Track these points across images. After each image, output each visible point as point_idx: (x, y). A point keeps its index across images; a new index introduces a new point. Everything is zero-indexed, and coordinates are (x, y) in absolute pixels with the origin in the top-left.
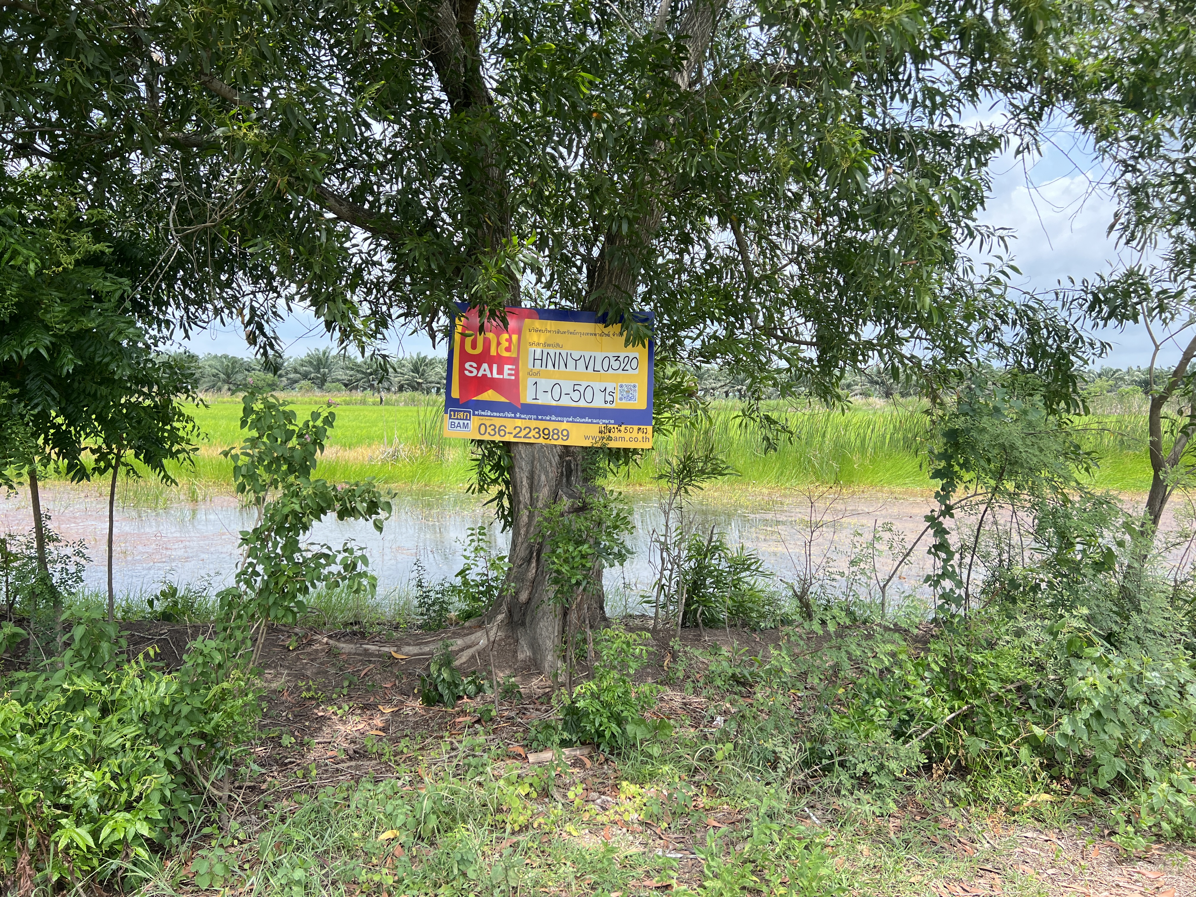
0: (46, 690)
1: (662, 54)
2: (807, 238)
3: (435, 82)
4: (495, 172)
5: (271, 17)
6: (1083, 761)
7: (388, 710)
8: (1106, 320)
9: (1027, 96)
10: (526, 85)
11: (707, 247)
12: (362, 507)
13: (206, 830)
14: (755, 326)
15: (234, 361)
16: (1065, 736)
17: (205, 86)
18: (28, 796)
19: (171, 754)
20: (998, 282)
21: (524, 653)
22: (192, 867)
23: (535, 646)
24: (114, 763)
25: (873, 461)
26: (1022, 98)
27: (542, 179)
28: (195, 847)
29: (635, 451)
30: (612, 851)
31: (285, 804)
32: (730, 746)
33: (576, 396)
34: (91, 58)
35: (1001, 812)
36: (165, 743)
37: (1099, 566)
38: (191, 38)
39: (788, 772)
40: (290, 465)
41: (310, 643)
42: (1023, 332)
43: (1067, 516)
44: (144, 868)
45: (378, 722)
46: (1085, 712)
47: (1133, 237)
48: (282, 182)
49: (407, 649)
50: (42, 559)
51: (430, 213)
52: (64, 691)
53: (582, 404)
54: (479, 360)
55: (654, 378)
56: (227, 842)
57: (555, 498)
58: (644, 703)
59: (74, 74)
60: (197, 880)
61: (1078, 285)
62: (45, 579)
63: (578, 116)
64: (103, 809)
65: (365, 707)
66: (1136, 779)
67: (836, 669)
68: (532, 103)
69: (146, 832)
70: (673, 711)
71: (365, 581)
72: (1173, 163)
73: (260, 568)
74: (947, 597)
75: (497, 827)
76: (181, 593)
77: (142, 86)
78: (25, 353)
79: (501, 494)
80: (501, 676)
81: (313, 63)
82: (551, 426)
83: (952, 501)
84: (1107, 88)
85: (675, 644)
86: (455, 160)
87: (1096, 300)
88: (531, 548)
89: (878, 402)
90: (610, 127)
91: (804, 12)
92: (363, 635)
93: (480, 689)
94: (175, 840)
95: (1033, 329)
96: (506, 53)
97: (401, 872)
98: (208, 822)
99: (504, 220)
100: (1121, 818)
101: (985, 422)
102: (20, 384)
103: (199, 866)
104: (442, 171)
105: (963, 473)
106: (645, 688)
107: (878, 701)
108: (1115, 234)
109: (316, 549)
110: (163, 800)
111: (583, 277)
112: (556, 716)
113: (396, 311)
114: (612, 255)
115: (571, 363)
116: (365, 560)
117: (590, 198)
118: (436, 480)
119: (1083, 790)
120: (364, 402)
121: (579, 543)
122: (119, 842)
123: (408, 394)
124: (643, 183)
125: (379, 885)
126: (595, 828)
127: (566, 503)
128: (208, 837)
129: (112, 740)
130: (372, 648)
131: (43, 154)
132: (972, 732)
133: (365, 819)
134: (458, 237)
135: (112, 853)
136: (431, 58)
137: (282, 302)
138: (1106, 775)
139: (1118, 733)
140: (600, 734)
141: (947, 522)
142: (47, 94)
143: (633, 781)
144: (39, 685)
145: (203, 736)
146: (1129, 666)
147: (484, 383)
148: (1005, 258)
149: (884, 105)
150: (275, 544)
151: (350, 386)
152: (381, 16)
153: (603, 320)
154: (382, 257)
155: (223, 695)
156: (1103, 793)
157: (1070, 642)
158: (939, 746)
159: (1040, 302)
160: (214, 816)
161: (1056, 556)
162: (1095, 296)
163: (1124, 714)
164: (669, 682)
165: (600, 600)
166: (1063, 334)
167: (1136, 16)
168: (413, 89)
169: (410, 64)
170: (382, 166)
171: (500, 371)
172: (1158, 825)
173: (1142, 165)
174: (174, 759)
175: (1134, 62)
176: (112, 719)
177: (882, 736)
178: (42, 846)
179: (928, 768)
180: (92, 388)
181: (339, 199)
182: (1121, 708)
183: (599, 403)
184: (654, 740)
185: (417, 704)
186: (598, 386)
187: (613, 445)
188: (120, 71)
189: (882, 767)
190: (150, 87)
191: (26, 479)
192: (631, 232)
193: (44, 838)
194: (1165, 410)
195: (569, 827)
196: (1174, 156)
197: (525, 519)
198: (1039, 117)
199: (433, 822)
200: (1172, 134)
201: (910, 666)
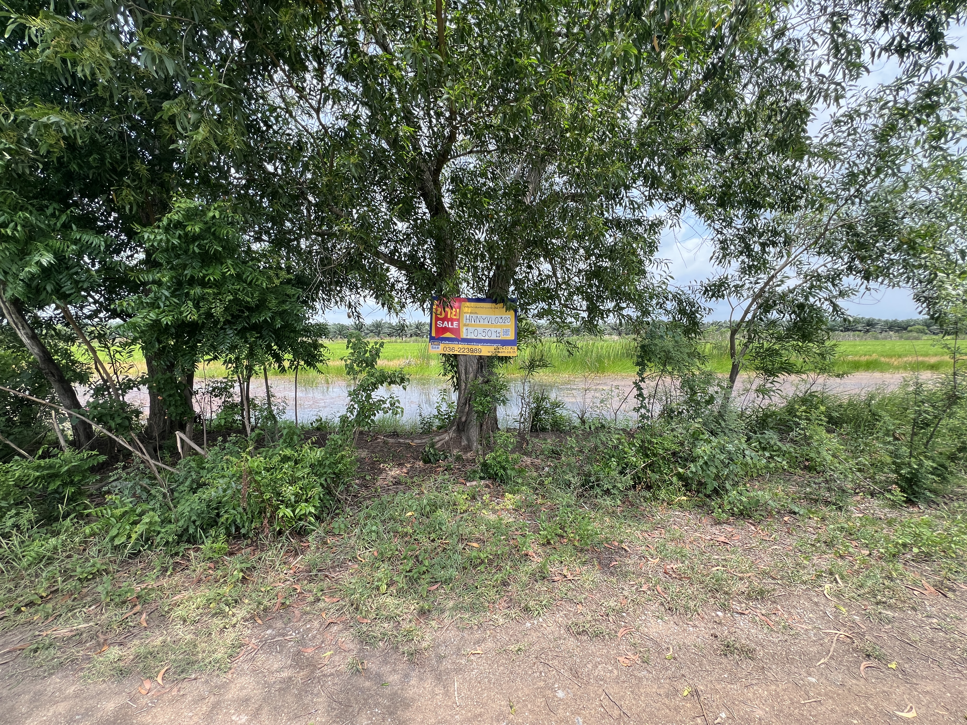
0: (273, 455)
1: (518, 190)
2: (582, 266)
3: (423, 205)
4: (449, 242)
5: (356, 181)
6: (700, 484)
7: (409, 466)
8: (711, 298)
9: (675, 203)
10: (461, 204)
11: (539, 271)
12: (398, 380)
13: (337, 511)
14: (560, 304)
15: (343, 326)
16: (692, 472)
17: (330, 210)
18: (267, 496)
19: (322, 480)
20: (664, 283)
21: (464, 443)
22: (332, 526)
23: (469, 440)
24: (300, 483)
25: (613, 363)
26: (672, 204)
27: (469, 243)
28: (333, 518)
29: (510, 358)
30: (501, 519)
31: (368, 502)
32: (551, 478)
33: (484, 334)
34: (284, 200)
35: (665, 504)
36: (320, 476)
37: (708, 402)
38: (325, 191)
39: (575, 489)
40: (367, 363)
41: (376, 439)
42: (675, 304)
43: (694, 381)
44: (313, 525)
45: (405, 470)
46: (701, 462)
47: (720, 262)
48: (362, 248)
49: (416, 441)
50: (269, 404)
51: (422, 260)
52: (280, 455)
53: (487, 338)
54: (443, 320)
55: (517, 327)
56: (346, 516)
57: (476, 377)
58: (515, 462)
59: (278, 207)
60: (334, 531)
61: (699, 283)
62: (271, 412)
63: (483, 216)
64: (296, 502)
65: (399, 465)
66: (723, 490)
67: (596, 447)
68: (463, 211)
69: (313, 511)
70: (527, 466)
71: (399, 410)
72: (738, 230)
73: (356, 406)
74: (643, 417)
75: (455, 510)
76: (323, 420)
77: (305, 211)
78: (261, 320)
79: (453, 377)
80: (455, 452)
81: (373, 199)
82: (474, 347)
83: (644, 376)
84: (709, 198)
85: (528, 437)
86: (432, 236)
87: (706, 290)
88: (466, 399)
89: (615, 337)
90: (497, 221)
91: (577, 170)
92: (398, 436)
93: (446, 457)
94: (325, 515)
95: (680, 302)
96: (453, 192)
97: (415, 528)
98: (337, 508)
99: (452, 261)
100: (717, 506)
101: (657, 341)
102: (260, 333)
103: (335, 525)
104: (426, 242)
105: (649, 364)
106: (515, 456)
107: (613, 459)
108: (713, 261)
109: (378, 398)
110: (320, 498)
111: (487, 284)
112: (478, 467)
113: (409, 301)
114: (499, 275)
115: (482, 320)
116: (398, 401)
117: (489, 251)
118: (426, 374)
119: (700, 495)
120: (396, 342)
121: (486, 396)
122: (303, 515)
123: (414, 338)
124: (511, 244)
125: (406, 533)
126: (495, 512)
127: (481, 379)
128: (337, 514)
129: (299, 474)
130: (401, 440)
131: (265, 241)
132: (653, 471)
133: (401, 508)
134: (434, 269)
135: (300, 519)
136: (421, 195)
137: (362, 298)
138: (710, 488)
139: (715, 471)
140: (497, 475)
141: (642, 385)
142: (268, 215)
143: (510, 493)
144: (270, 453)
145: (334, 473)
146: (719, 442)
147: (446, 330)
148: (668, 272)
149: (612, 208)
150: (362, 396)
151: (390, 335)
152: (400, 179)
153: (495, 302)
154: (402, 278)
155: (342, 457)
156: (709, 496)
157: (694, 433)
158: (639, 478)
159: (682, 291)
160: (340, 506)
161: (689, 398)
162: (706, 288)
163: (717, 462)
164: (525, 454)
165: (496, 420)
166: (692, 304)
167: (721, 167)
168: (414, 208)
169: (413, 197)
170: (402, 241)
171: (452, 325)
172: (732, 509)
173: (725, 231)
174: (324, 482)
175: (721, 187)
176: (299, 466)
177: (615, 473)
178: (272, 517)
179: (634, 487)
180: (287, 334)
181: (385, 255)
182: (716, 460)
183: (494, 337)
184: (519, 476)
185: (421, 463)
186: (493, 330)
187: (500, 355)
188: (296, 205)
189: (614, 487)
190: (308, 211)
191: (262, 371)
192: (507, 265)
193: (273, 512)
194: (737, 336)
195: (484, 511)
196: (739, 227)
197: (463, 387)
198: (679, 212)
199: (428, 509)
200: (738, 217)
201: (626, 444)
